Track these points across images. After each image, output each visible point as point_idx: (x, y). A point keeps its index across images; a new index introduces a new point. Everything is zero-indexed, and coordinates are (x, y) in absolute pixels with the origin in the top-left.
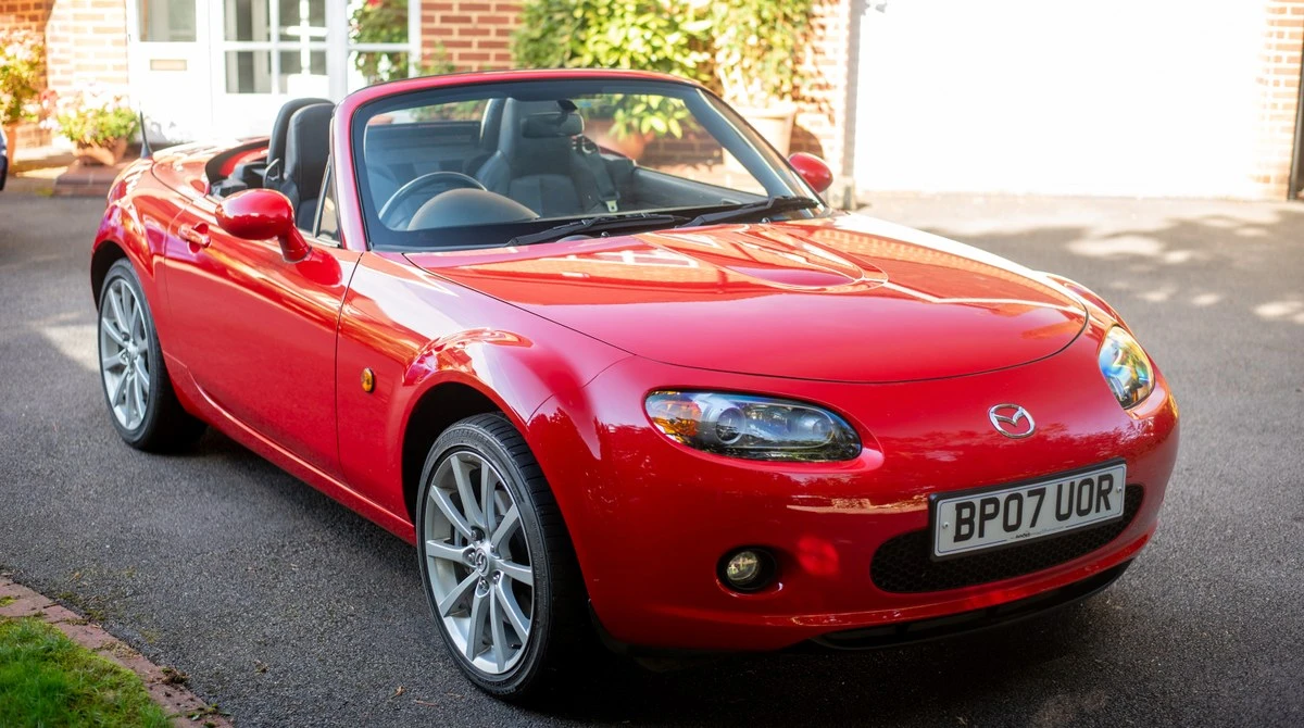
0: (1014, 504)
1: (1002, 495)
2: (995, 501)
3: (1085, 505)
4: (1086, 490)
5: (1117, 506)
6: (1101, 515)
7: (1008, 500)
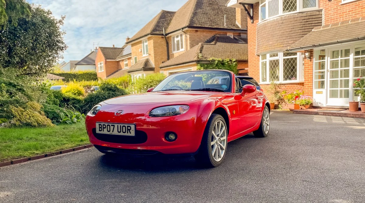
0: (108, 127)
1: (106, 124)
3: (124, 131)
4: (124, 128)
5: (133, 133)
6: (129, 134)
7: (108, 125)
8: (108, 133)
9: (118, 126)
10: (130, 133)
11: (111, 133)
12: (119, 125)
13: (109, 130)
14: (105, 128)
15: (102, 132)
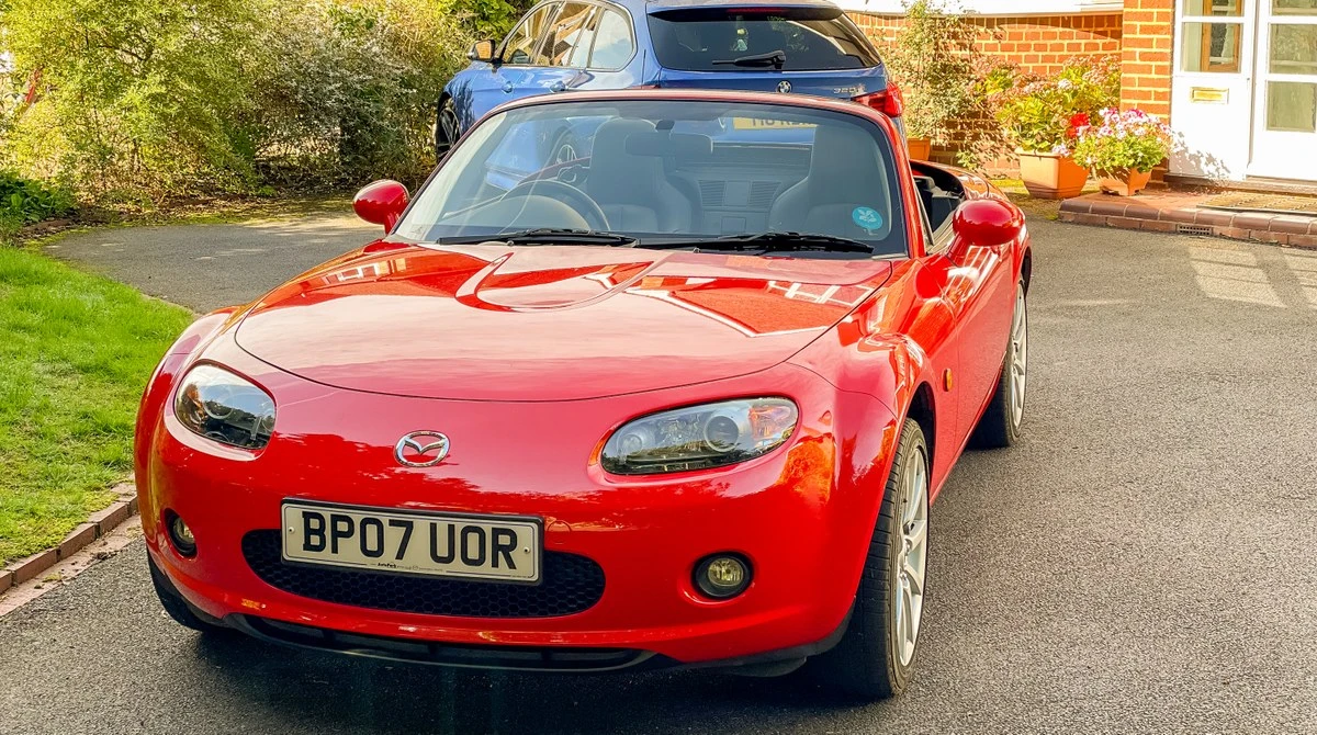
0: (372, 530)
1: (357, 517)
2: (349, 521)
3: (473, 553)
4: (473, 538)
5: (526, 567)
6: (502, 572)
7: (364, 523)
8: (371, 564)
9: (433, 527)
10: (511, 565)
11: (388, 561)
12: (443, 526)
13: (372, 545)
14: (349, 534)
15: (325, 557)
